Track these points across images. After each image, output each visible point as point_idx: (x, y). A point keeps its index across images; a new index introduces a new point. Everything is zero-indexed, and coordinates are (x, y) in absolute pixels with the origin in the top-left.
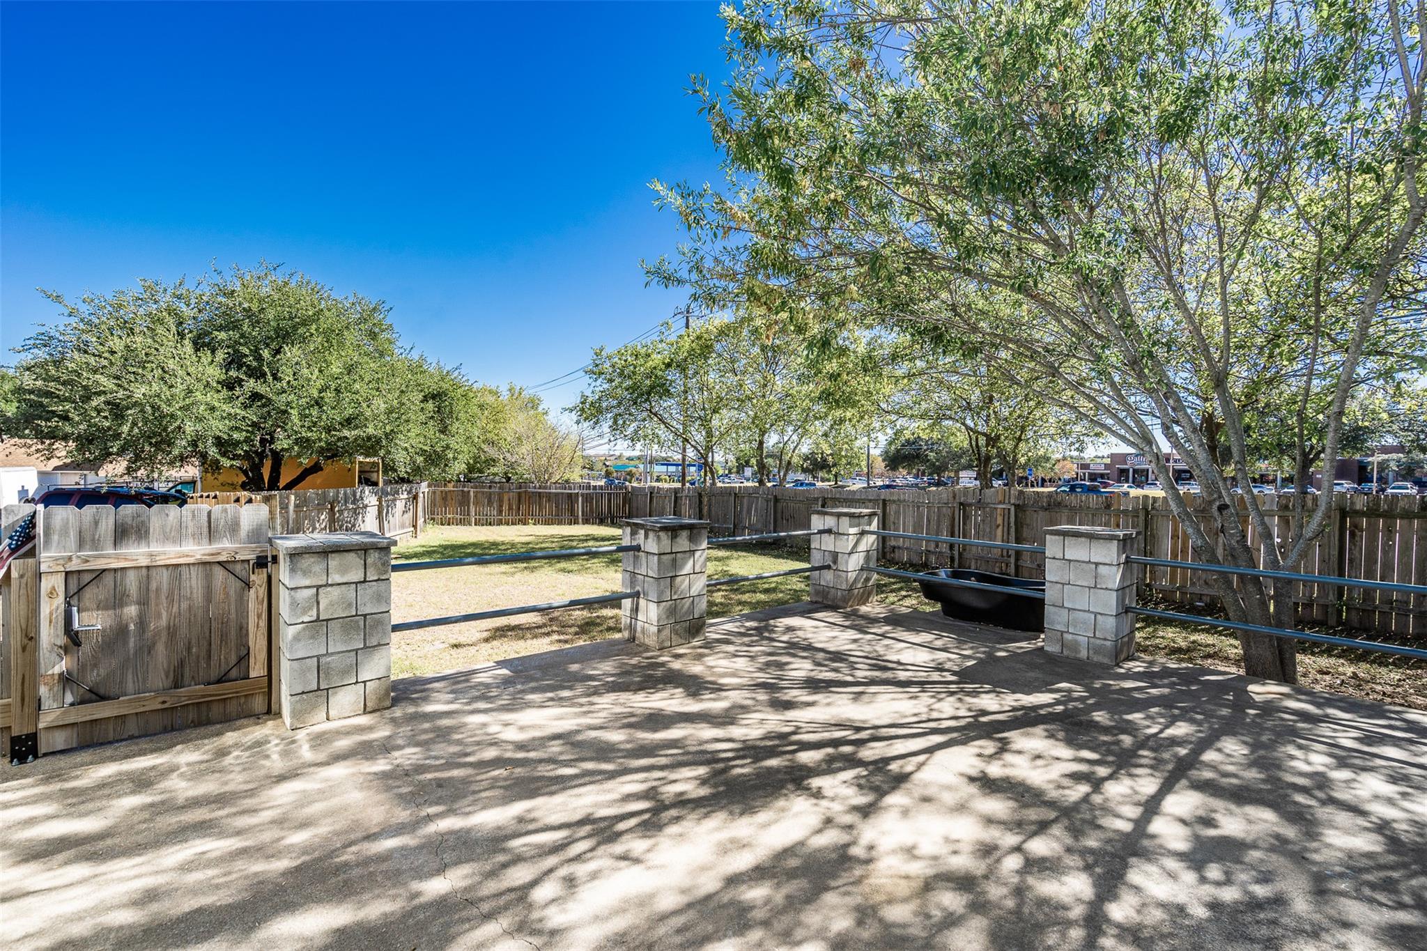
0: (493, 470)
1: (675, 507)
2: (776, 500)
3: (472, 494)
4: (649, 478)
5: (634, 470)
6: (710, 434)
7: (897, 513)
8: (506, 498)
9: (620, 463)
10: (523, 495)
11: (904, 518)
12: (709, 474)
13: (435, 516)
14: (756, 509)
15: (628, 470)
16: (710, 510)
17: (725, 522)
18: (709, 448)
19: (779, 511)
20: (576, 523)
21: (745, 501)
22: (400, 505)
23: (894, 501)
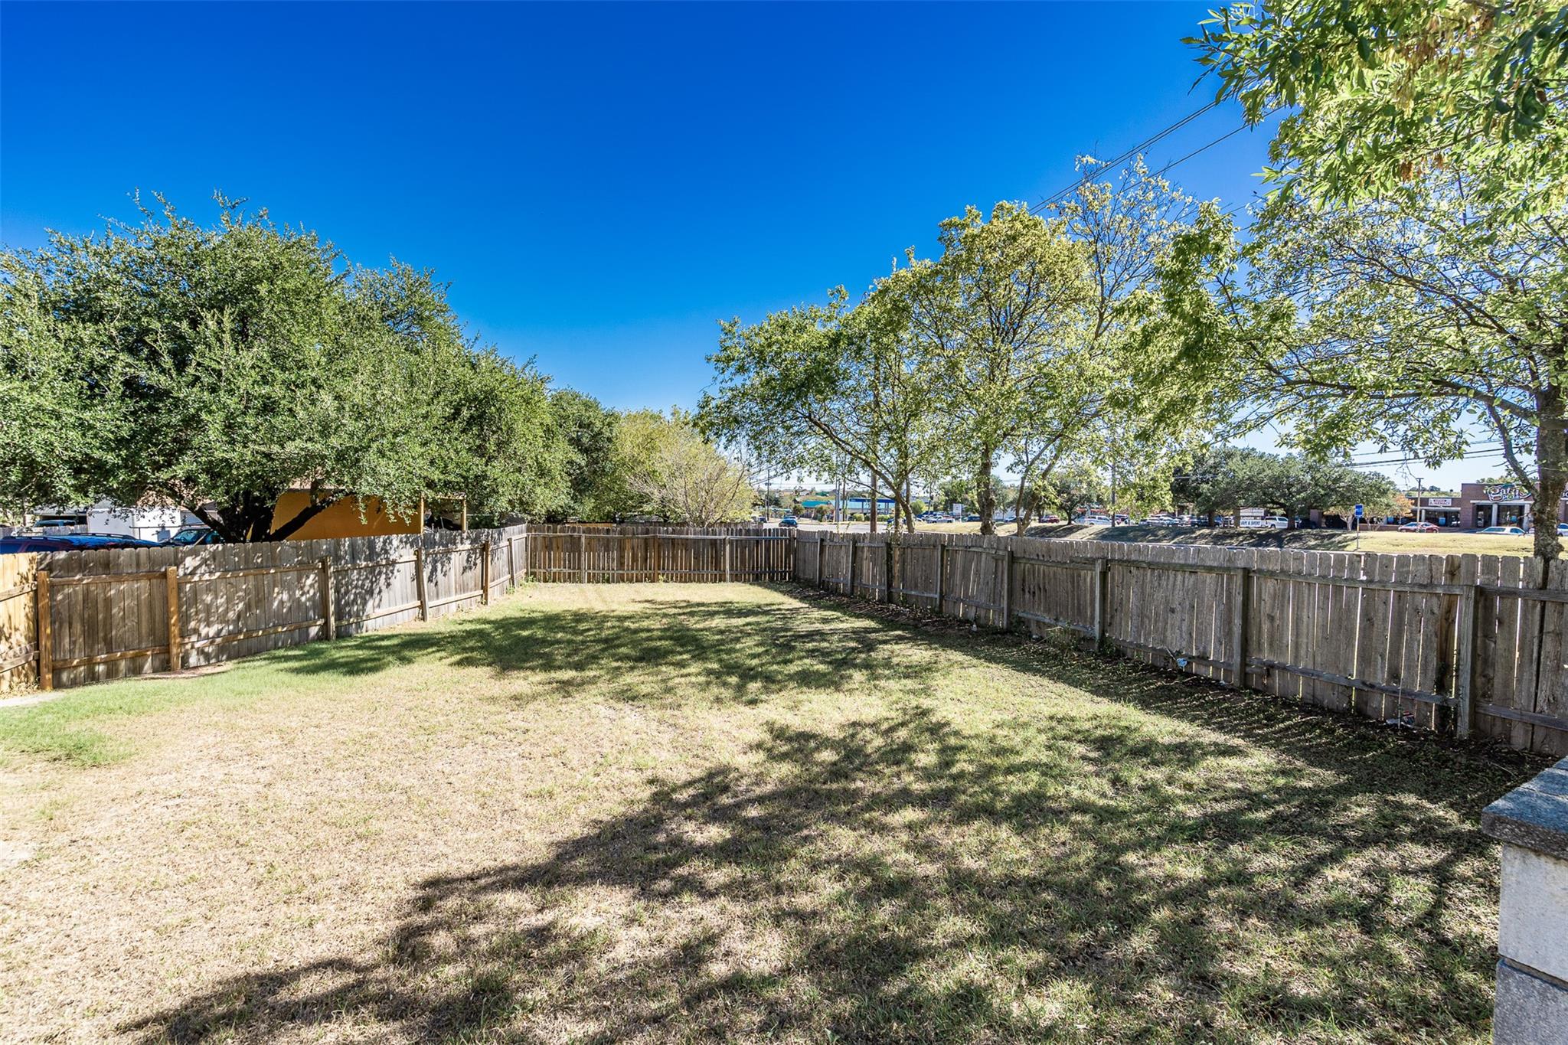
0: (647, 508)
1: (854, 562)
2: (1013, 559)
3: (583, 540)
4: (841, 516)
5: (825, 506)
6: (904, 455)
7: (1280, 598)
8: (628, 546)
9: (811, 499)
10: (651, 541)
11: (1298, 608)
12: (903, 513)
13: (537, 570)
14: (977, 572)
15: (818, 506)
16: (903, 570)
17: (926, 589)
18: (903, 475)
19: (1018, 577)
20: (722, 579)
21: (959, 558)
22: (457, 560)
23: (1272, 574)
